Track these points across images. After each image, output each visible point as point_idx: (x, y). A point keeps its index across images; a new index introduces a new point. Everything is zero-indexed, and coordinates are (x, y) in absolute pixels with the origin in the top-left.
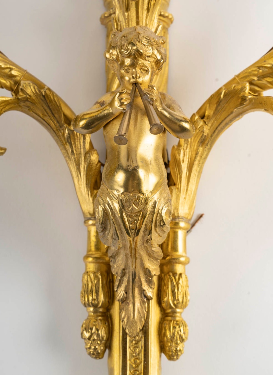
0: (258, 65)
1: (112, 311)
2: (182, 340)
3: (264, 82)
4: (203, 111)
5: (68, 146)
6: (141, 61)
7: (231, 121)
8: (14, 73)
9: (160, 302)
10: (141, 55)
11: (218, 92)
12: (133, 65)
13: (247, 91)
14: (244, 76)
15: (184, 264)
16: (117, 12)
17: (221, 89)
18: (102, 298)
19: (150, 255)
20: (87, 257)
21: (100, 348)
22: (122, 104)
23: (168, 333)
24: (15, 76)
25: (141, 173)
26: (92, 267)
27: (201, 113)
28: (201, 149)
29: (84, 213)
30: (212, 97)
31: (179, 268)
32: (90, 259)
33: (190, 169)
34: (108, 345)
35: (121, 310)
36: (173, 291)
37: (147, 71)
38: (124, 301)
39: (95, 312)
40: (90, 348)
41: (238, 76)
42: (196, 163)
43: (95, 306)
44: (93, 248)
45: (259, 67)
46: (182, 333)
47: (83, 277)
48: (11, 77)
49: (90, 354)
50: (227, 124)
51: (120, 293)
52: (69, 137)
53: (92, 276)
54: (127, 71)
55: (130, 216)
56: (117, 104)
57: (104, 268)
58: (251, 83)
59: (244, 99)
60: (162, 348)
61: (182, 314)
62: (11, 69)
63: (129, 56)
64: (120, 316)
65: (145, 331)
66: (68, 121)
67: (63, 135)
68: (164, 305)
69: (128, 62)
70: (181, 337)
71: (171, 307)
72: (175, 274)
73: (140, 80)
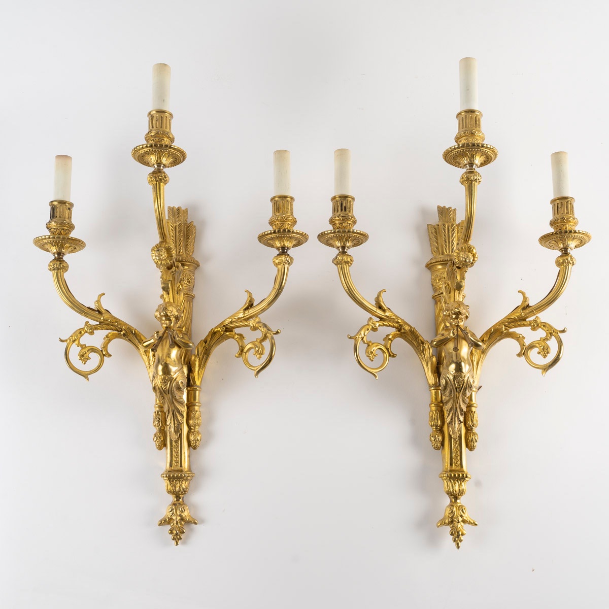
0: (508, 318)
1: (443, 429)
2: (476, 441)
3: (511, 325)
4: (482, 338)
5: (422, 354)
6: (460, 316)
7: (496, 342)
8: (399, 321)
9: (465, 425)
10: (460, 313)
11: (490, 330)
12: (457, 318)
13: (504, 329)
14: (502, 322)
15: (476, 407)
16: (444, 293)
17: (491, 328)
18: (439, 423)
19: (464, 401)
20: (432, 404)
21: (439, 445)
22: (454, 335)
23: (470, 438)
24: (400, 322)
25: (463, 364)
26: (434, 409)
27: (482, 339)
28: (482, 355)
29: (429, 384)
30: (487, 332)
31: (473, 409)
32: (433, 405)
33: (478, 364)
34: (443, 444)
35: (448, 428)
36: (472, 419)
37: (463, 320)
38: (450, 423)
39: (436, 429)
40: (434, 445)
41: (499, 322)
42: (480, 361)
43: (436, 426)
44: (434, 400)
45: (508, 319)
46: (476, 438)
47: (429, 413)
48: (398, 322)
49: (434, 448)
50: (494, 344)
51: (448, 420)
52: (423, 350)
53: (434, 412)
54: (454, 321)
55: (458, 383)
56: (451, 335)
57: (439, 409)
58: (505, 326)
59: (502, 332)
60: (467, 446)
61: (475, 430)
62: (398, 319)
63: (455, 314)
64: (448, 430)
65: (460, 437)
66: (423, 343)
67: (420, 349)
68: (467, 426)
69: (454, 316)
70: (476, 439)
71: (471, 426)
72: (472, 412)
73: (459, 324)
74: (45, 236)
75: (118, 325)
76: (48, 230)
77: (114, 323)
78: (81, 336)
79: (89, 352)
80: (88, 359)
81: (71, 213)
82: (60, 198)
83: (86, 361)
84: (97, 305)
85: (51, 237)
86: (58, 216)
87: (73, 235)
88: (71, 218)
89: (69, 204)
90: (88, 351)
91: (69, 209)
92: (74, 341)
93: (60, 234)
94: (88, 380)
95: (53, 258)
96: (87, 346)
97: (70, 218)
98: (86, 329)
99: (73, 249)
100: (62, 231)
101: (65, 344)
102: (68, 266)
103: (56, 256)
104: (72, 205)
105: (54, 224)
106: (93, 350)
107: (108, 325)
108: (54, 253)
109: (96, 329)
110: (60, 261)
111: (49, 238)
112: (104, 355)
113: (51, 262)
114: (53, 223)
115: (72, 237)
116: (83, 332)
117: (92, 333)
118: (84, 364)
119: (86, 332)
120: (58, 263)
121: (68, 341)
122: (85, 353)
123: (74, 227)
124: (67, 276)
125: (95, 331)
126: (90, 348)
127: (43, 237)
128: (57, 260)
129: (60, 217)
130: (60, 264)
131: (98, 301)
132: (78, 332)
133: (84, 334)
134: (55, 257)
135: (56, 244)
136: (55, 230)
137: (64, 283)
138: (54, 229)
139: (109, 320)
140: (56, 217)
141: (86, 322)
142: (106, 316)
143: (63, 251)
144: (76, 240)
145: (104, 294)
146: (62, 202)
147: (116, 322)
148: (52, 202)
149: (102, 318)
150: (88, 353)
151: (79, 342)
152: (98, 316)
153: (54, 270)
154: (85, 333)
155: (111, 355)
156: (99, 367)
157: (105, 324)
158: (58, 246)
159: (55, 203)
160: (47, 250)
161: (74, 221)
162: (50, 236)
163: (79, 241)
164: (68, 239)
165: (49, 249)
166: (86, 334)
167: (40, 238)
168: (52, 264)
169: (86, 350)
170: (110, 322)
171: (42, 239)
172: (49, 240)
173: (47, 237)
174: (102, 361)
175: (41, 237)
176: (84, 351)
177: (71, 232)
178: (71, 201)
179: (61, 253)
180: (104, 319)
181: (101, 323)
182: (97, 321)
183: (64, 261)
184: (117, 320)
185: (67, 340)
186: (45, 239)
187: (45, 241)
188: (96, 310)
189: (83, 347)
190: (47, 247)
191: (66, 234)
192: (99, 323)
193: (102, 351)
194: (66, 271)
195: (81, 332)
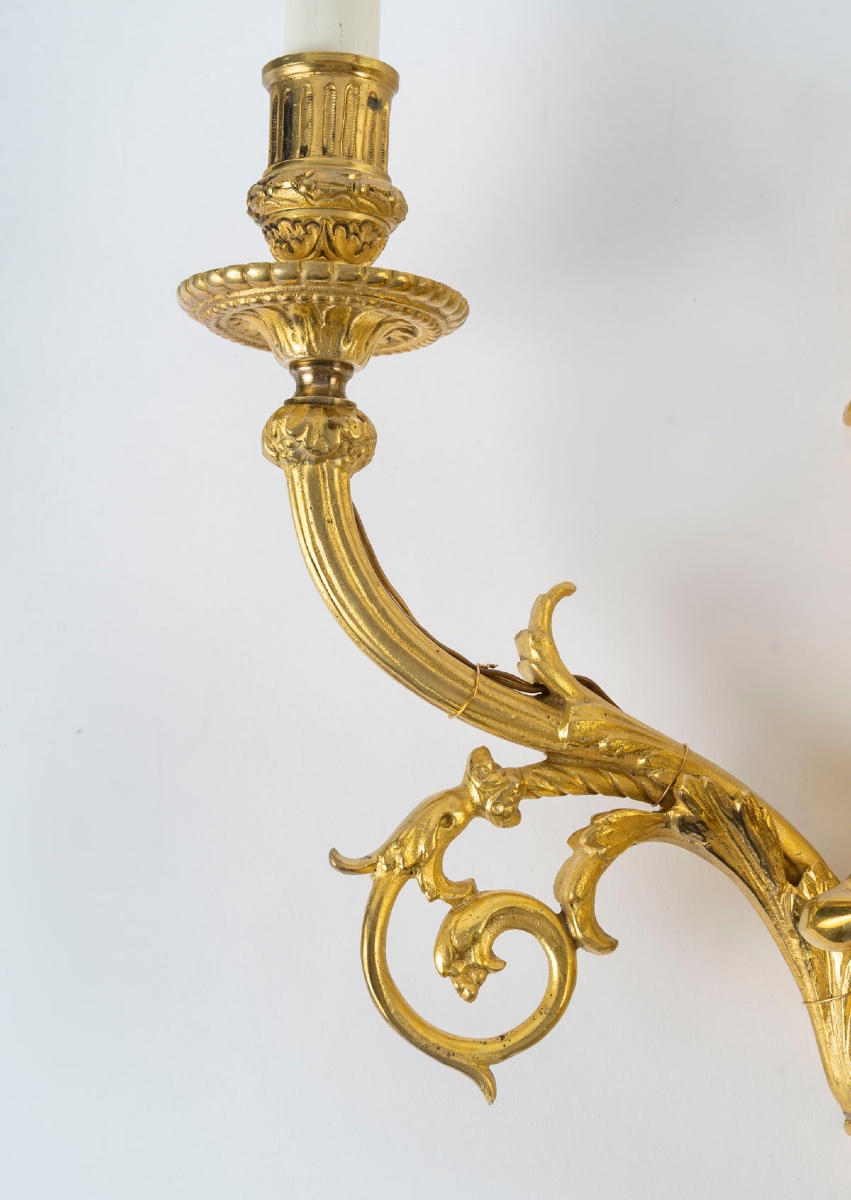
74: (243, 269)
75: (647, 767)
76: (258, 229)
77: (627, 761)
78: (451, 837)
79: (496, 926)
80: (486, 970)
81: (385, 127)
82: (322, 37)
83: (479, 983)
84: (535, 655)
85: (278, 272)
86: (315, 148)
87: (398, 255)
88: (384, 153)
89: (372, 71)
90: (491, 921)
91: (375, 103)
92: (411, 871)
93: (327, 252)
94: (491, 1093)
95: (290, 390)
96: (480, 888)
97: (378, 155)
98: (477, 799)
99: (397, 335)
100: (339, 237)
101: (363, 884)
102: (370, 439)
103: (308, 378)
104: (388, 79)
105: (292, 194)
106: (515, 915)
107: (596, 767)
108: (294, 366)
109: (531, 792)
110: (329, 409)
111: (267, 279)
112: (575, 943)
113: (278, 416)
114: (287, 192)
115: (393, 273)
116: (459, 817)
117: (509, 818)
118: (471, 998)
119: (479, 810)
120: (320, 419)
121: (382, 867)
122: (476, 940)
123: (404, 209)
124: (365, 489)
125: (525, 805)
126: (499, 903)
127: (234, 275)
128: (315, 404)
129: (325, 151)
130: (332, 426)
131: (539, 632)
132: (435, 816)
133: (465, 824)
134: (301, 387)
135: (308, 315)
136: (299, 230)
137: (353, 536)
138: (295, 222)
139: (602, 745)
140: (304, 151)
141: (475, 753)
142: (586, 719)
143: (345, 348)
144: (415, 285)
145: (568, 590)
146: (334, 66)
147: (638, 753)
148: (278, 63)
149: (563, 734)
150: (487, 937)
151: (438, 870)
152: (539, 716)
153: (298, 459)
154: (469, 817)
155: (612, 945)
156: (551, 1014)
157: (581, 763)
158: (315, 323)
159: (298, 71)
160: (256, 342)
161: (402, 173)
162: (268, 267)
163: (436, 290)
164: (376, 281)
165: (267, 335)
166: (477, 821)
167: (216, 278)
168: (283, 428)
169: (478, 914)
170: (610, 751)
171: (228, 288)
172: (266, 292)
173: (253, 273)
174: (568, 977)
175: (222, 273)
176: (466, 921)
177: (384, 236)
178: (386, 53)
179: (331, 363)
180: (570, 739)
181: (553, 760)
182: (535, 746)
183: (350, 406)
184: (644, 740)
185: (373, 867)
186: (244, 282)
187: (244, 296)
188: (530, 679)
189: (464, 896)
190: (252, 324)
191: (359, 251)
192: (541, 757)
193: (563, 917)
194: (363, 464)
195: (448, 818)
